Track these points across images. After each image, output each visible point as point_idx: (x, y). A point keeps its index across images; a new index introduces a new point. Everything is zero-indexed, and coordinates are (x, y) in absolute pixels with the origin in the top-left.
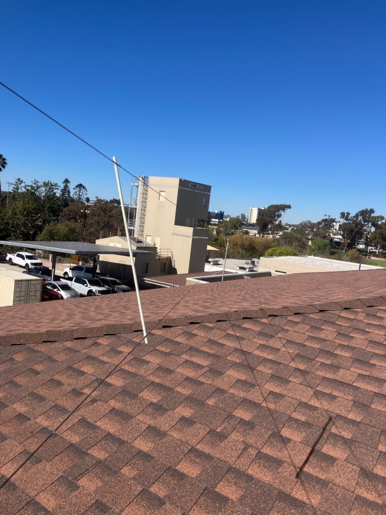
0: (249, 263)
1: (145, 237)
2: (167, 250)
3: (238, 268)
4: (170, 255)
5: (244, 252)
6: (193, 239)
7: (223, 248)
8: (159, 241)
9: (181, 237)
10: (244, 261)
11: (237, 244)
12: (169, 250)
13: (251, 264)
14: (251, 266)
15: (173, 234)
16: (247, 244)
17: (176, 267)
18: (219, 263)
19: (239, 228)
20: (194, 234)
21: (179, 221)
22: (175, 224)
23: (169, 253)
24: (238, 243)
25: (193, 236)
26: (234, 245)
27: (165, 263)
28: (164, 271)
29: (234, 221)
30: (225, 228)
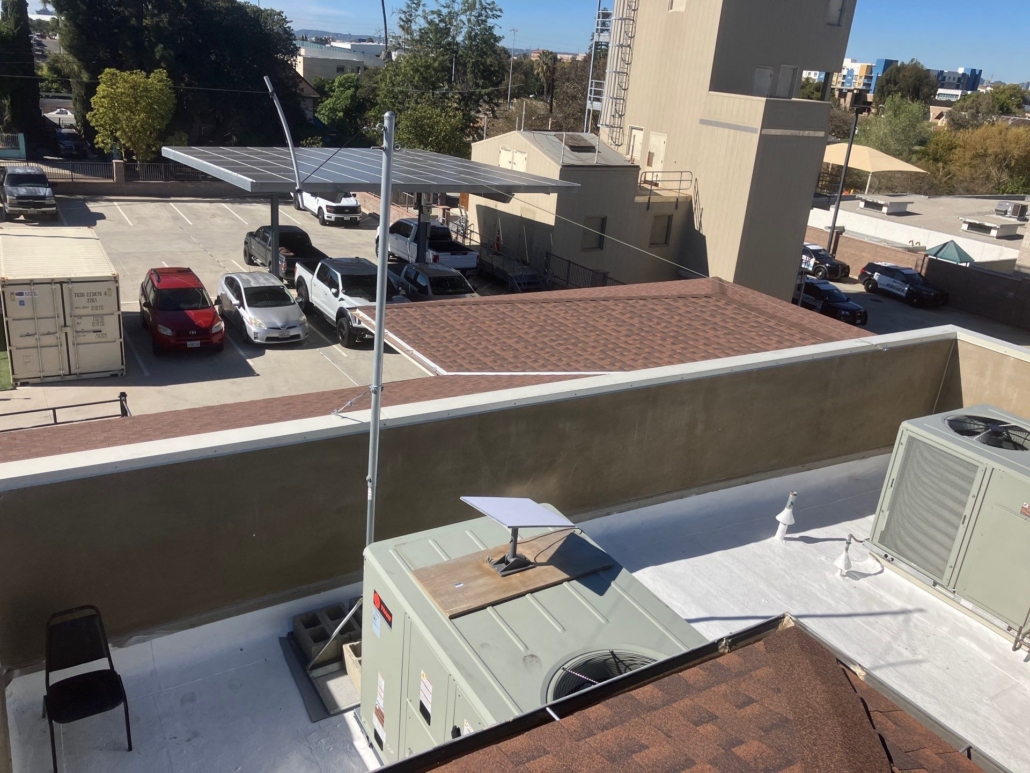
0: (1006, 212)
1: (627, 132)
2: (677, 176)
3: (965, 227)
4: (690, 192)
5: (1005, 177)
6: (763, 139)
7: (940, 164)
8: (663, 147)
9: (726, 131)
10: (993, 204)
11: (985, 155)
12: (686, 176)
13: (1014, 213)
14: (1014, 221)
15: (703, 122)
16: (1016, 153)
17: (704, 232)
18: (909, 208)
19: (1014, 109)
20: (767, 122)
21: (726, 79)
22: (710, 90)
23: (685, 185)
24: (990, 151)
25: (764, 126)
26: (976, 156)
27: (670, 218)
28: (666, 242)
29: (1003, 92)
30: (974, 111)
